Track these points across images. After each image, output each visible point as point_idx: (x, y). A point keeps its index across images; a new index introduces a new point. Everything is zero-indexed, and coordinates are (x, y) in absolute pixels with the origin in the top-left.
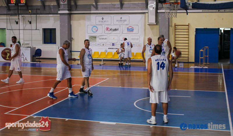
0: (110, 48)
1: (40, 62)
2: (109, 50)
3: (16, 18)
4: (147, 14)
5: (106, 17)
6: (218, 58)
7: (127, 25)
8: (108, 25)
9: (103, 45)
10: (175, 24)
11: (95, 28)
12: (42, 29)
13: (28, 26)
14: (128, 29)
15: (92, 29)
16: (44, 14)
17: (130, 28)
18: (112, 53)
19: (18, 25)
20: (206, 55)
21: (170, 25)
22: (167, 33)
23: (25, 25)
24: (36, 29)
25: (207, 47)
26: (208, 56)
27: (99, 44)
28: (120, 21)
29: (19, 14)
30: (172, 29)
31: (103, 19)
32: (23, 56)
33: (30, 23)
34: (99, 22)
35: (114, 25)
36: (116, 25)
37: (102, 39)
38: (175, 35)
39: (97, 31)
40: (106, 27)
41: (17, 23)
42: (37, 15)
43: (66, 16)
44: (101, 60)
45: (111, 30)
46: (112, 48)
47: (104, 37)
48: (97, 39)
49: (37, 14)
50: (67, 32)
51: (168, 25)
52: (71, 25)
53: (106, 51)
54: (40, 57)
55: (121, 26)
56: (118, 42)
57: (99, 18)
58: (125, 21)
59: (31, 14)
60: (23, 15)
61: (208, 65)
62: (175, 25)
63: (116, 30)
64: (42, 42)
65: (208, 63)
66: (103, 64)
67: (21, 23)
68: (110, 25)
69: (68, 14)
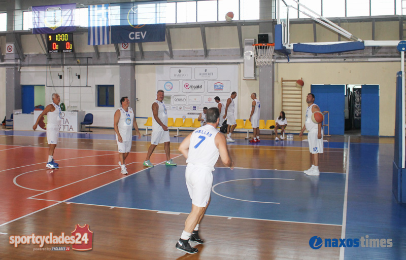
0: (190, 114)
1: (92, 131)
2: (188, 116)
3: (59, 70)
4: (242, 65)
5: (184, 69)
6: (344, 129)
7: (214, 80)
8: (187, 80)
9: (180, 109)
10: (282, 78)
11: (168, 84)
12: (95, 86)
13: (76, 81)
14: (215, 86)
15: (165, 86)
16: (98, 65)
17: (218, 84)
18: (191, 120)
19: (62, 80)
20: (326, 123)
21: (275, 80)
22: (271, 92)
23: (71, 80)
24: (87, 86)
25: (326, 112)
26: (328, 125)
27: (175, 108)
28: (205, 74)
29: (63, 65)
30: (277, 87)
31: (180, 71)
32: (67, 124)
33: (79, 77)
34: (175, 75)
35: (196, 80)
36: (199, 80)
37: (179, 100)
38: (282, 94)
39: (171, 88)
40: (185, 82)
41: (61, 77)
42: (89, 66)
43: (129, 68)
44: (177, 130)
45: (191, 87)
46: (193, 114)
47: (182, 98)
48: (172, 100)
49: (87, 65)
50: (130, 91)
51: (271, 80)
52: (135, 80)
53: (184, 117)
54: (91, 125)
55: (206, 81)
56: (202, 105)
57: (174, 70)
58: (211, 74)
59: (80, 65)
60: (68, 67)
61: (328, 138)
62: (282, 81)
63: (198, 87)
64: (94, 104)
65: (328, 135)
66: (179, 136)
67: (66, 77)
68: (190, 80)
69: (131, 64)
